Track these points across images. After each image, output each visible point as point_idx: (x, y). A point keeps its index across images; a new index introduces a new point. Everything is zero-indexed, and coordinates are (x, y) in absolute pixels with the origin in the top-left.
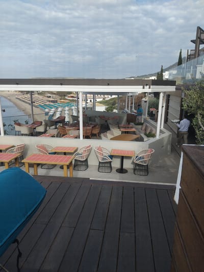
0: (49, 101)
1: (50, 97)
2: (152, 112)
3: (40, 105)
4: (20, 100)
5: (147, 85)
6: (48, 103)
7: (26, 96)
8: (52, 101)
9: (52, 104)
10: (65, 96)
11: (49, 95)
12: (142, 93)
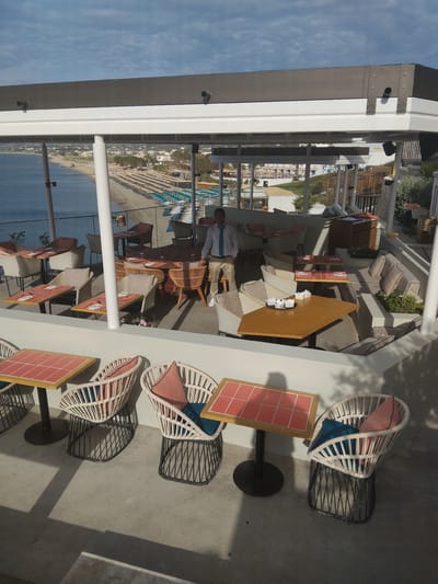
0: (176, 184)
1: (178, 175)
2: (409, 213)
3: (156, 194)
4: (118, 181)
5: (387, 94)
6: (173, 188)
7: (130, 174)
8: (181, 185)
9: (180, 190)
10: (210, 172)
11: (176, 171)
12: (386, 165)
